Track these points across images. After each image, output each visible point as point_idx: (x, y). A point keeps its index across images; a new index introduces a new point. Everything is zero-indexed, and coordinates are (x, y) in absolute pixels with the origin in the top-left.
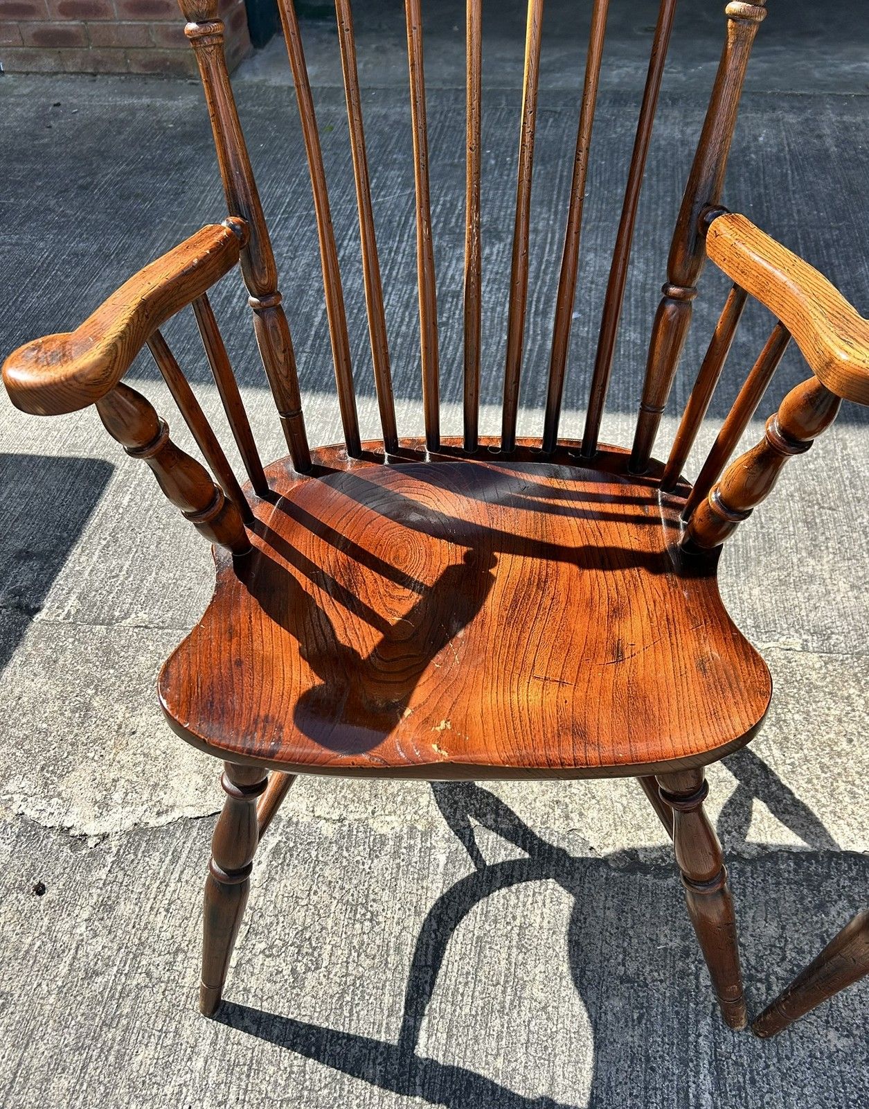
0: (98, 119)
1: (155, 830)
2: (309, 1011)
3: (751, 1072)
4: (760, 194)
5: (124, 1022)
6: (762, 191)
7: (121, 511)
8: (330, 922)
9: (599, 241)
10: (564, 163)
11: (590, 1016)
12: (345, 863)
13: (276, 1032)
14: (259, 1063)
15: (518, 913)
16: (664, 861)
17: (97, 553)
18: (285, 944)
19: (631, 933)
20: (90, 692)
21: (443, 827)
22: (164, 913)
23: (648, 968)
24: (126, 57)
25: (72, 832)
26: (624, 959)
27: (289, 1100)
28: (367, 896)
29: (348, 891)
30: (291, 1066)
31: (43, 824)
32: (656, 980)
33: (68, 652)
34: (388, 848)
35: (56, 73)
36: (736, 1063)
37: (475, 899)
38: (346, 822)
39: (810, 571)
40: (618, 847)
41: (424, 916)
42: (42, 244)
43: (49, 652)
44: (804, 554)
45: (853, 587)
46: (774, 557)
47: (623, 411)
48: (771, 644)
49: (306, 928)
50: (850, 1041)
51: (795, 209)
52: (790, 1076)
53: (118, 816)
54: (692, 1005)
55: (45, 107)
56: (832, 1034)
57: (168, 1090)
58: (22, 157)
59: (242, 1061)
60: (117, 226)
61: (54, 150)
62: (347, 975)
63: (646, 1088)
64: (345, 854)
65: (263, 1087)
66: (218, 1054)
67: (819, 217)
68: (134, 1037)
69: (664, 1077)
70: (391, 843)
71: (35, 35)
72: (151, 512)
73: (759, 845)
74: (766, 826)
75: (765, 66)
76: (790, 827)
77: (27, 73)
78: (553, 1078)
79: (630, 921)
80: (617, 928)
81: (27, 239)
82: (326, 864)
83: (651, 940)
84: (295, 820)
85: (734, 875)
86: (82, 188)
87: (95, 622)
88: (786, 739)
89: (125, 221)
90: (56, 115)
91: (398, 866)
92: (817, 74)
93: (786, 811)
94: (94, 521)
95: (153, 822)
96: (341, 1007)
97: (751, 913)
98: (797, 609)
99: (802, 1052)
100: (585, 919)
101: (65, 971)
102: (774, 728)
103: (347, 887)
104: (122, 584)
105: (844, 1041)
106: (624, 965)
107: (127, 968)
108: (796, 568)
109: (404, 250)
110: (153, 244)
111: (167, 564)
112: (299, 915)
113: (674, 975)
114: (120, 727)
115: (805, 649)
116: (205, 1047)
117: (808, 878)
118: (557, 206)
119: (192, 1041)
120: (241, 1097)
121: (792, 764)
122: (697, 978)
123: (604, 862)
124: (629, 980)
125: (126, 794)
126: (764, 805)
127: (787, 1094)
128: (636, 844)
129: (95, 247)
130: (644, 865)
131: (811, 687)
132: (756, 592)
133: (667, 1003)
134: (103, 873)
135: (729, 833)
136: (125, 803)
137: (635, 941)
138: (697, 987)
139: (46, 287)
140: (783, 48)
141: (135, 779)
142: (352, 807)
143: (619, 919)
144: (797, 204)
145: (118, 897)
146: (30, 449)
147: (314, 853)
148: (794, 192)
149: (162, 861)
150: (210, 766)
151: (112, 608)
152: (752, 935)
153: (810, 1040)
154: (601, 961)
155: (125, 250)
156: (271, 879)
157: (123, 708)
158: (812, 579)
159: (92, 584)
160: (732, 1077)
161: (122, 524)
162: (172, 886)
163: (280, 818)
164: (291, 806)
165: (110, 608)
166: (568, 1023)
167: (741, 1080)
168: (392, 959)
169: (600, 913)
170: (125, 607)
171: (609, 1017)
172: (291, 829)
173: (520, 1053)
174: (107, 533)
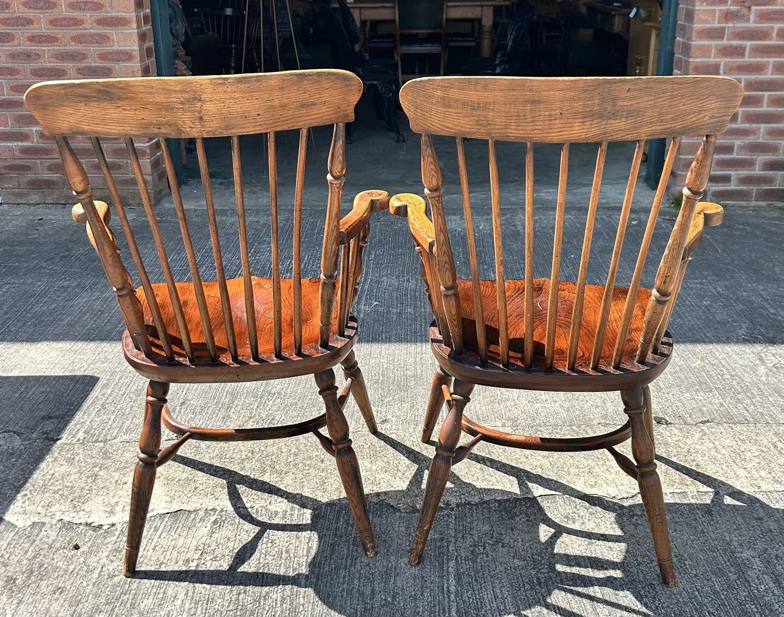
0: (70, 226)
3: (476, 577)
5: (133, 592)
7: (106, 396)
14: (213, 599)
17: (93, 414)
18: (223, 555)
20: (97, 469)
22: (152, 550)
25: (92, 525)
27: (230, 611)
31: (75, 522)
33: (80, 455)
34: (279, 516)
35: (39, 204)
36: (468, 575)
38: (255, 508)
39: (507, 397)
41: (301, 539)
42: (39, 283)
43: (69, 455)
45: (529, 402)
46: (488, 393)
47: (405, 341)
50: (526, 562)
52: (495, 577)
53: (120, 516)
55: (32, 221)
56: (516, 561)
57: (162, 613)
58: (21, 243)
60: (88, 274)
61: (41, 240)
63: (422, 588)
65: (216, 607)
68: (140, 597)
69: (431, 583)
71: (28, 182)
75: (484, 196)
77: (18, 204)
81: (29, 281)
84: (225, 509)
86: (62, 257)
87: (96, 441)
89: (93, 271)
90: (40, 224)
92: (514, 199)
94: (89, 401)
98: (500, 412)
99: (501, 568)
101: (97, 576)
104: (111, 425)
111: (137, 416)
114: (117, 481)
115: (503, 426)
116: (181, 596)
117: (505, 509)
119: (174, 595)
120: (204, 612)
122: (448, 547)
123: (399, 510)
127: (492, 583)
129: (75, 283)
132: (478, 406)
134: (114, 539)
139: (45, 302)
142: (257, 502)
146: (45, 372)
150: (173, 492)
153: (505, 564)
155: (95, 284)
156: (213, 532)
157: (118, 474)
158: (508, 400)
159: (92, 426)
160: (465, 579)
161: (108, 401)
162: (156, 540)
163: (216, 510)
164: (222, 504)
165: (105, 435)
166: (380, 569)
167: (470, 580)
168: (284, 555)
169: (396, 529)
170: (114, 435)
171: (402, 565)
172: (224, 513)
173: (356, 582)
174: (99, 406)
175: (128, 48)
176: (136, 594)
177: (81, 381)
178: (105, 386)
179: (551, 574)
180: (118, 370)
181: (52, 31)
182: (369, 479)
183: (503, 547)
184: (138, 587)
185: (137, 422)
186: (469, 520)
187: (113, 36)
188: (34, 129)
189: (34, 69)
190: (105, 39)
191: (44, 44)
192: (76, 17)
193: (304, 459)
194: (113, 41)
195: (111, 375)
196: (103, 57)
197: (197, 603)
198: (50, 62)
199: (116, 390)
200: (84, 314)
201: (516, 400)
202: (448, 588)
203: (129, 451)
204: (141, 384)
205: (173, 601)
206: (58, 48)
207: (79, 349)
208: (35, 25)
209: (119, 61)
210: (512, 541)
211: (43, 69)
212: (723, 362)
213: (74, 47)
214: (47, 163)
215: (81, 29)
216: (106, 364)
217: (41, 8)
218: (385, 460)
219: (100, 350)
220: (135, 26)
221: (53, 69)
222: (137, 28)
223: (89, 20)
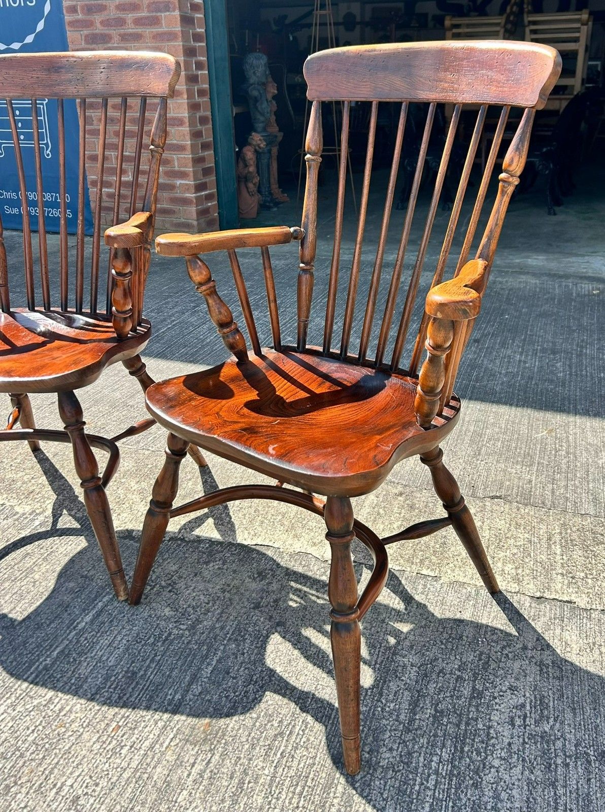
3: (114, 618)
11: (54, 588)
15: (55, 547)
21: (49, 512)
23: (99, 574)
26: (91, 569)
32: (99, 579)
34: (15, 517)
36: (109, 614)
37: (39, 539)
38: (4, 506)
40: (126, 528)
41: (10, 543)
50: (175, 613)
52: (132, 622)
56: (167, 609)
63: (56, 617)
69: (69, 614)
70: (19, 515)
73: (197, 536)
74: (207, 529)
76: (218, 531)
91: (14, 524)
93: (222, 524)
97: (169, 560)
99: (146, 614)
100: (86, 553)
105: (171, 613)
117: (211, 551)
126: (213, 521)
127: (123, 628)
128: (135, 528)
130: (134, 537)
142: (12, 500)
152: (162, 569)
153: (155, 610)
154: (78, 569)
160: (102, 618)
166: (41, 588)
167: (106, 620)
171: (63, 589)
175: (180, 115)
179: (187, 632)
183: (170, 591)
187: (170, 104)
194: (171, 108)
202: (79, 623)
206: (132, 114)
209: (174, 125)
210: (184, 587)
212: (571, 437)
220: (185, 96)
222: (188, 99)
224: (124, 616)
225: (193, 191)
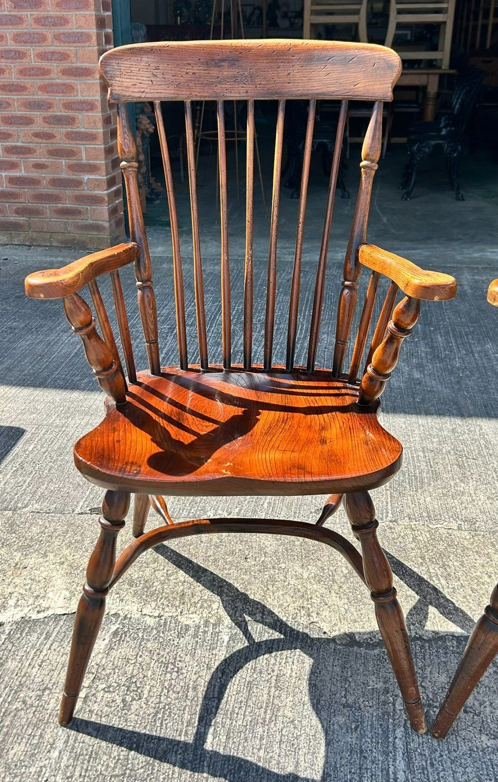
0: (31, 266)
1: (36, 621)
2: (133, 723)
3: (431, 759)
4: (426, 310)
5: (5, 730)
6: (427, 308)
7: (27, 453)
8: (150, 673)
9: (330, 329)
10: (309, 294)
11: (323, 726)
12: (161, 640)
13: (109, 735)
14: (96, 754)
15: (276, 668)
16: (372, 640)
17: (10, 474)
18: (119, 685)
19: (350, 679)
21: (227, 620)
22: (38, 667)
23: (361, 700)
24: (51, 237)
26: (345, 694)
27: (116, 776)
28: (175, 659)
29: (163, 656)
30: (119, 755)
32: (367, 706)
34: (190, 632)
35: (7, 245)
36: (420, 754)
37: (247, 660)
38: (163, 618)
39: (462, 489)
40: (342, 631)
41: (213, 670)
44: (458, 481)
45: (489, 498)
46: (439, 482)
48: (438, 526)
49: (133, 676)
50: (496, 742)
51: (447, 317)
52: (457, 762)
53: (12, 613)
54: (391, 720)
56: (484, 738)
57: (33, 770)
59: (85, 752)
60: (37, 316)
61: (2, 279)
62: (160, 703)
63: (360, 769)
64: (161, 635)
65: (99, 768)
66: (69, 749)
67: (461, 321)
68: (11, 739)
69: (373, 762)
70: (193, 629)
72: (47, 454)
73: (433, 632)
74: (438, 621)
75: (428, 253)
76: (452, 622)
78: (297, 762)
79: (349, 673)
80: (341, 677)
82: (148, 640)
83: (364, 684)
84: (129, 616)
85: (417, 648)
86: (17, 297)
87: (5, 509)
88: (449, 575)
89: (42, 313)
90: (4, 264)
91: (197, 642)
92: (458, 258)
93: (450, 613)
94: (9, 458)
95: (34, 616)
96: (155, 721)
97: (429, 669)
98: (454, 509)
99: (465, 748)
100: (320, 672)
102: (441, 569)
103: (162, 653)
104: (25, 490)
105: (492, 741)
106: (345, 697)
107: (10, 699)
108: (453, 488)
109: (213, 331)
110: (59, 324)
111: (54, 480)
112: (129, 669)
113: (379, 704)
114: (17, 564)
115: (459, 528)
116: (60, 744)
118: (305, 313)
119: (51, 741)
120: (83, 774)
121: (453, 588)
122: (394, 705)
123: (333, 640)
124: (349, 706)
125: (18, 601)
126: (436, 609)
127: (454, 772)
128: (353, 630)
129: (23, 325)
130: (359, 642)
131: (464, 548)
133: (374, 719)
135: (414, 625)
136: (16, 606)
137: (353, 684)
138: (394, 710)
140: (439, 246)
141: (24, 592)
142: (167, 609)
143: (343, 672)
144: (448, 315)
145: (7, 658)
147: (140, 635)
148: (446, 309)
149: (38, 638)
150: (75, 586)
151: (17, 502)
152: (430, 681)
153: (470, 741)
154: (330, 695)
155: (41, 326)
156: (111, 648)
157: (20, 554)
158: (463, 493)
159: (5, 489)
160: (418, 762)
161: (27, 460)
162: (44, 652)
163: (119, 616)
164: (126, 608)
165: (16, 502)
166: (308, 730)
167: (424, 764)
168: (191, 694)
169: (330, 668)
170: (25, 502)
171: (336, 727)
172: (126, 621)
173: (276, 748)
174: (17, 465)
175: (90, 98)
176: (6, 734)
177: (6, 433)
178: (29, 441)
180: (45, 422)
181: (22, 80)
182: (299, 591)
184: (11, 722)
185: (52, 488)
186: (420, 664)
187: (77, 85)
188: (4, 174)
189: (5, 117)
190: (69, 88)
191: (14, 93)
192: (44, 67)
193: (226, 553)
194: (77, 91)
195: (37, 428)
196: (68, 106)
197: (76, 759)
198: (19, 111)
199: (39, 447)
200: (25, 357)
201: (473, 495)
202: (395, 774)
203: (37, 524)
204: (65, 441)
205: (49, 751)
206: (27, 97)
207: (12, 396)
208: (6, 75)
209: (81, 110)
210: (476, 703)
211: (13, 117)
213: (41, 96)
214: (15, 206)
215: (48, 79)
216: (35, 415)
217: (12, 58)
218: (319, 564)
219: (32, 399)
220: (98, 76)
221: (21, 118)
223: (55, 71)
224: (441, 756)
225: (105, 187)
